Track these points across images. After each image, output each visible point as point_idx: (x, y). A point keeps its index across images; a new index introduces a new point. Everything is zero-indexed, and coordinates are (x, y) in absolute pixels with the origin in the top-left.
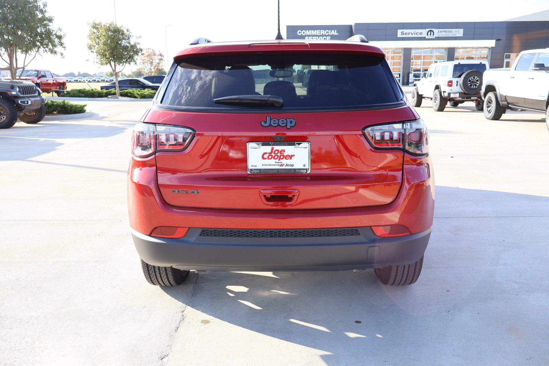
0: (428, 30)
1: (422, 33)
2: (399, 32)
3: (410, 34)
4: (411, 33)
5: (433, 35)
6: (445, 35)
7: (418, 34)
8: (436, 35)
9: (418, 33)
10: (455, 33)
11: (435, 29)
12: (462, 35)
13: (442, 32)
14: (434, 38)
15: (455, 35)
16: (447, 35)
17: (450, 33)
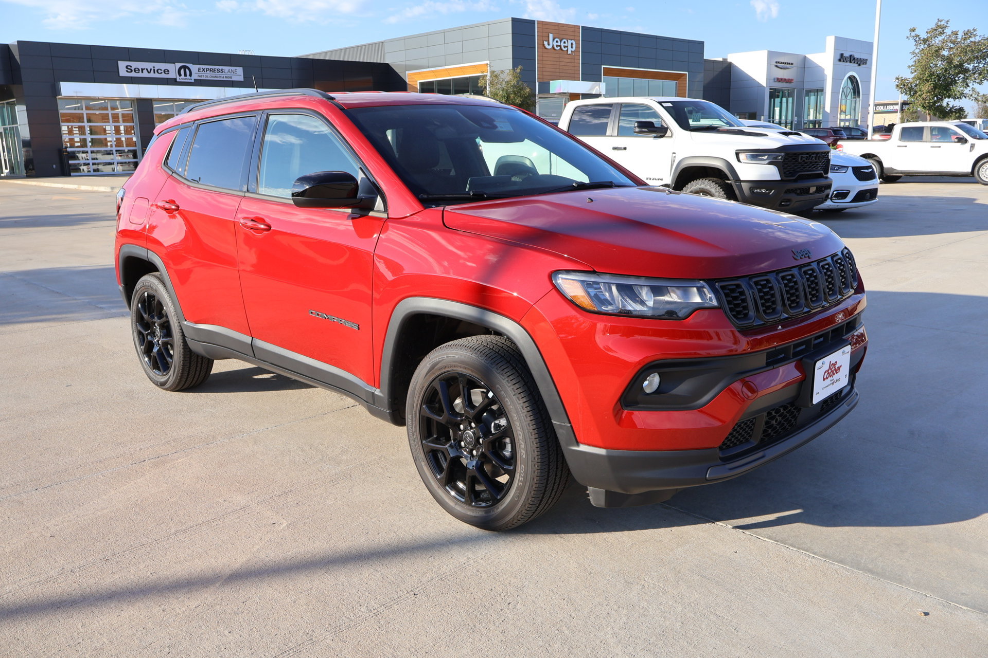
0: (179, 65)
1: (168, 71)
2: (122, 65)
3: (144, 71)
4: (147, 69)
5: (190, 75)
6: (212, 77)
7: (161, 73)
8: (195, 76)
9: (161, 70)
10: (229, 73)
11: (191, 64)
12: (241, 78)
13: (205, 70)
14: (193, 81)
15: (231, 77)
16: (216, 77)
17: (220, 73)
